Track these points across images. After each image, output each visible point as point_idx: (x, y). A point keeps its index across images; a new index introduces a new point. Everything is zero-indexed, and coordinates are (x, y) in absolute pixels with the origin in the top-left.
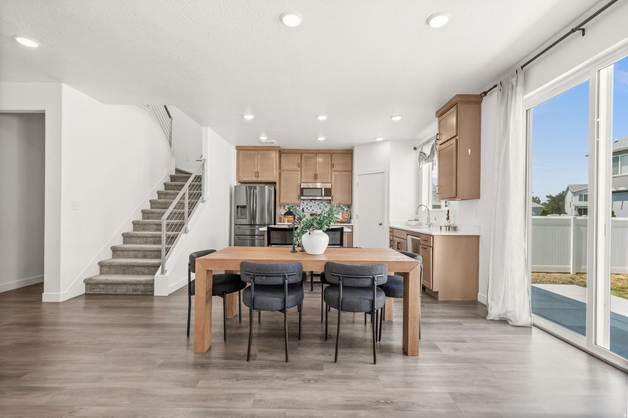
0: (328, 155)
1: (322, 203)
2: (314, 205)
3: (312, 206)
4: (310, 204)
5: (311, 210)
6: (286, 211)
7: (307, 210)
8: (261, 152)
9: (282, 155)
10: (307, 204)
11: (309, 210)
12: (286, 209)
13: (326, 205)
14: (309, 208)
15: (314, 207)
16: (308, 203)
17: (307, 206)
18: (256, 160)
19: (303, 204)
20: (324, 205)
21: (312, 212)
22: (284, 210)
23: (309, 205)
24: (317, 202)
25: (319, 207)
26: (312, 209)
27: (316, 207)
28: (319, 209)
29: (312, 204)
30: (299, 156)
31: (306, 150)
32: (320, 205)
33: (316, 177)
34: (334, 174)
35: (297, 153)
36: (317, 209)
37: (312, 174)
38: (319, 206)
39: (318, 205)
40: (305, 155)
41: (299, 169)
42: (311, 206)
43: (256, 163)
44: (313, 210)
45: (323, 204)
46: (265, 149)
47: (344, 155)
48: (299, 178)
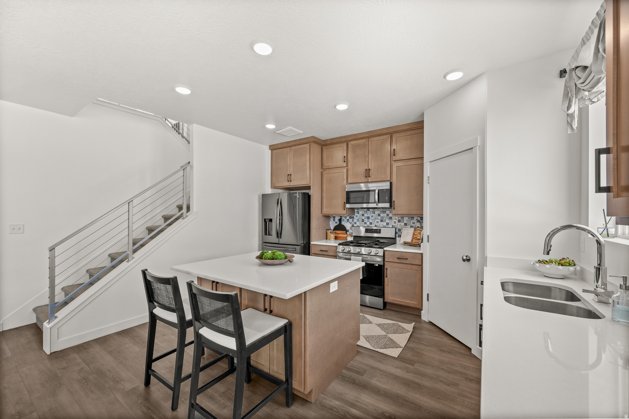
0: (386, 137)
1: (384, 212)
2: (372, 216)
3: (370, 217)
4: (368, 214)
5: (368, 223)
6: (336, 224)
7: (363, 223)
8: (294, 148)
9: (324, 147)
10: (363, 215)
11: (365, 223)
12: (336, 221)
13: (390, 215)
14: (366, 220)
15: (372, 218)
16: (364, 213)
17: (363, 218)
18: (289, 160)
19: (358, 215)
20: (388, 215)
21: (370, 226)
22: (334, 222)
23: (366, 215)
24: (377, 212)
25: (380, 219)
26: (371, 221)
27: (375, 219)
28: (379, 221)
29: (369, 214)
30: (345, 145)
31: (354, 135)
32: (382, 215)
33: (368, 173)
34: (395, 165)
35: (342, 142)
36: (378, 222)
37: (361, 169)
38: (379, 217)
39: (379, 215)
40: (353, 142)
41: (345, 164)
42: (368, 218)
43: (289, 163)
44: (371, 223)
45: (385, 215)
46: (298, 143)
47: (412, 132)
48: (345, 177)
